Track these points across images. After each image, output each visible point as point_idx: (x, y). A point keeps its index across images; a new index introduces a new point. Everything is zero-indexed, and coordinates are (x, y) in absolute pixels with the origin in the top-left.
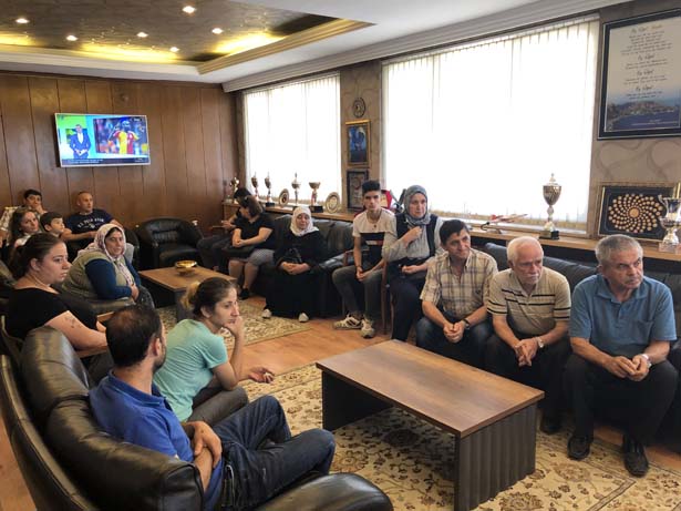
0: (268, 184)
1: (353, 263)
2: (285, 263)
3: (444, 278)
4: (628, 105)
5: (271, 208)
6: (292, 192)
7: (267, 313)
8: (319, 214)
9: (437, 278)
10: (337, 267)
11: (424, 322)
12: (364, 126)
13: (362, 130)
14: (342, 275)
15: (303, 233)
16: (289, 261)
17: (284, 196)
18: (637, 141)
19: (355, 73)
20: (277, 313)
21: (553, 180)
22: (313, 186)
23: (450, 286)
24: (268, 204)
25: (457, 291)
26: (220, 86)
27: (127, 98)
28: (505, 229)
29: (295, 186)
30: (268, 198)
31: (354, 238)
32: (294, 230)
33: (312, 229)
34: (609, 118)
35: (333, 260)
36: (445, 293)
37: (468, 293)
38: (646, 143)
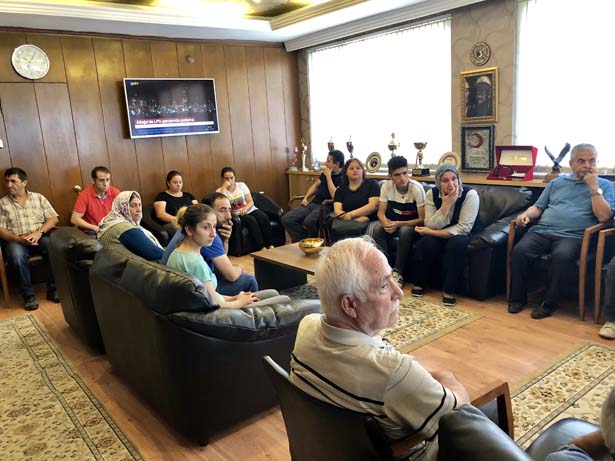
0: (351, 148)
8: (426, 178)
13: (486, 80)
17: (374, 160)
19: (475, 14)
22: (420, 146)
26: (282, 45)
27: (192, 61)
29: (392, 147)
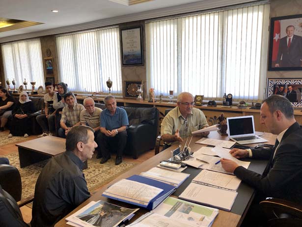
0: (14, 83)
1: (45, 113)
2: (17, 115)
3: (67, 114)
4: (129, 55)
5: (16, 94)
6: (24, 86)
7: (10, 135)
8: (35, 95)
9: (65, 113)
10: (38, 115)
11: (61, 129)
12: (51, 60)
13: (50, 61)
14: (40, 118)
15: (24, 102)
16: (18, 114)
17: (21, 88)
18: (132, 67)
19: (46, 39)
20: (14, 135)
21: (109, 80)
22: (33, 84)
23: (69, 116)
24: (14, 92)
25: (72, 118)
28: (98, 97)
29: (25, 84)
30: (14, 89)
31: (45, 103)
32: (21, 101)
33: (28, 100)
34: (125, 59)
35: (37, 112)
36: (68, 118)
37: (76, 117)
38: (135, 67)
